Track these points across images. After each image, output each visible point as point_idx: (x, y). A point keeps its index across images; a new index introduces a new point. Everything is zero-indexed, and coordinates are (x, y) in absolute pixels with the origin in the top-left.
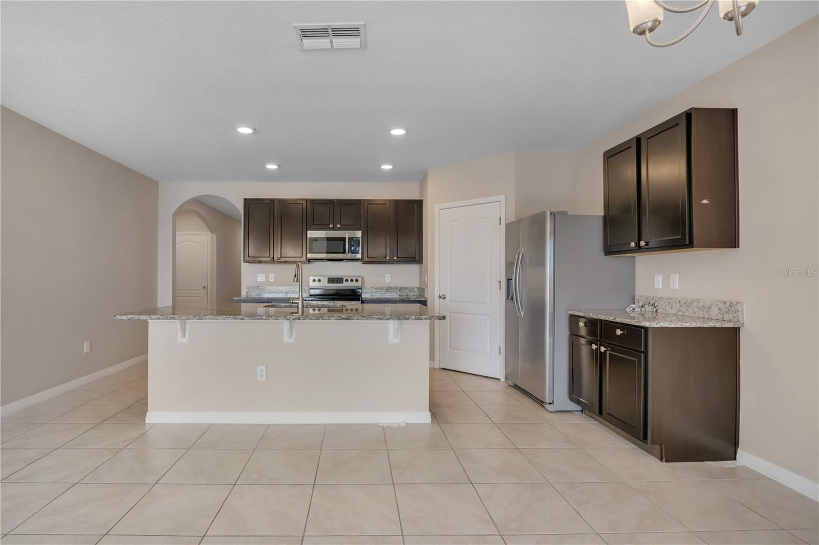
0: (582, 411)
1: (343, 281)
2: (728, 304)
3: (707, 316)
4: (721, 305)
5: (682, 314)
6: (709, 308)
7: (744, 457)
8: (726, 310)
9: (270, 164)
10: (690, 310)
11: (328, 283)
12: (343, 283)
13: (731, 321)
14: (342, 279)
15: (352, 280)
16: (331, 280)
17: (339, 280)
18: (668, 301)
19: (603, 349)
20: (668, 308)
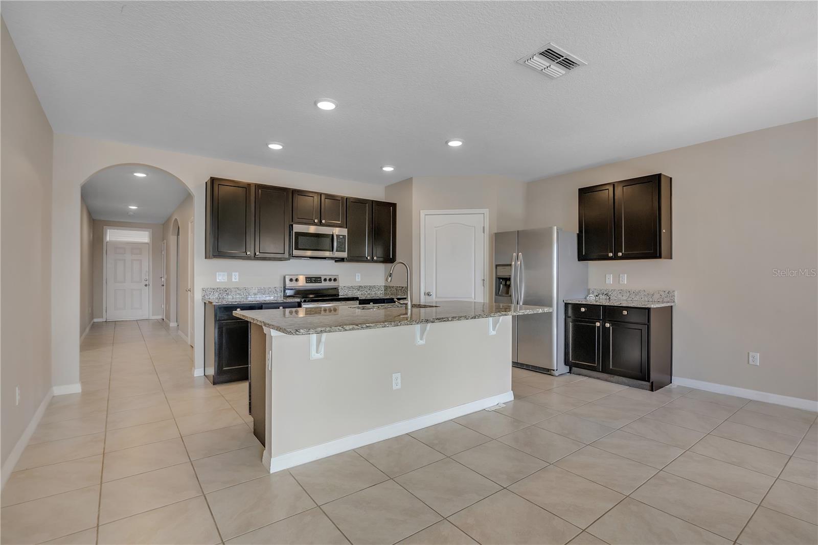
0: (570, 372)
1: (321, 280)
2: (667, 292)
3: (651, 300)
4: (662, 293)
5: (631, 299)
6: (653, 295)
7: (677, 381)
8: (666, 296)
9: (275, 144)
10: (638, 297)
11: (307, 283)
12: (321, 282)
13: (669, 302)
14: (320, 278)
15: (330, 280)
16: (309, 280)
17: (317, 279)
18: (620, 291)
19: (608, 325)
20: (620, 296)
